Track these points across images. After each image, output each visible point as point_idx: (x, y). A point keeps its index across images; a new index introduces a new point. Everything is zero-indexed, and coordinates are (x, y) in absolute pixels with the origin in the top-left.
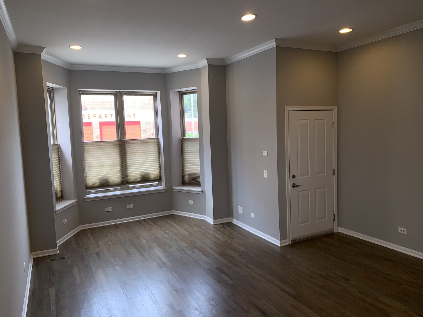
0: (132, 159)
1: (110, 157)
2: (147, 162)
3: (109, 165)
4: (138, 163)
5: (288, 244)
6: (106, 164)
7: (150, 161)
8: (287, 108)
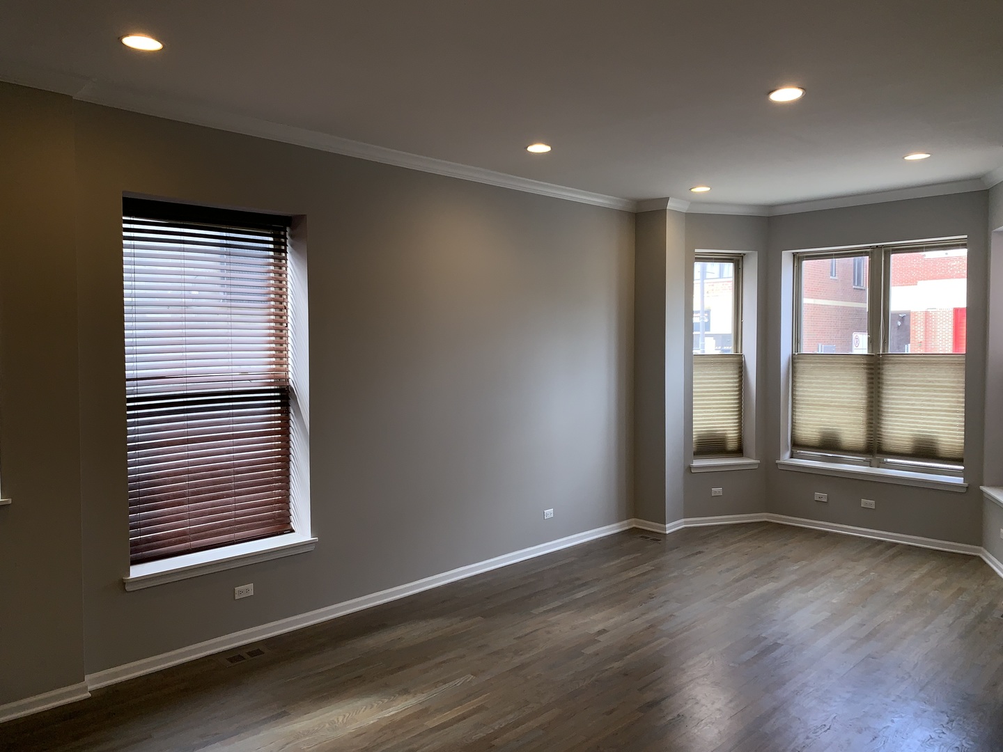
1: (846, 389)
3: (843, 407)
4: (908, 409)
7: (940, 411)
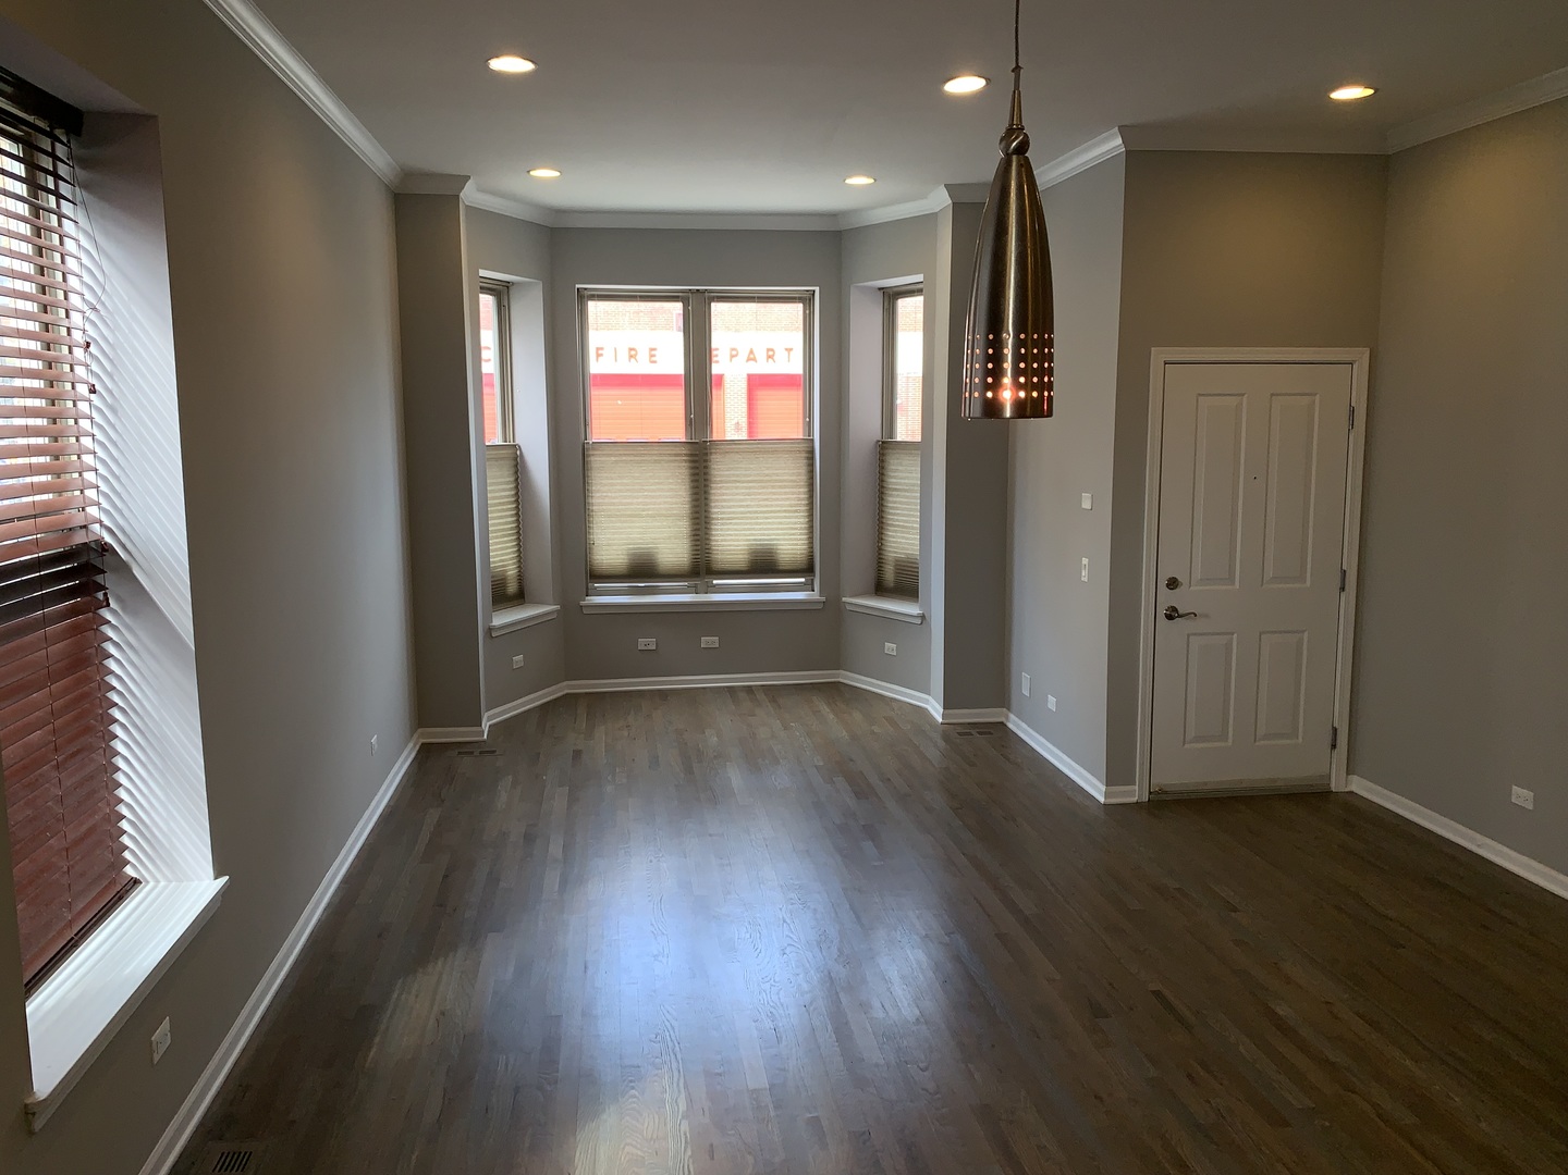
0: (725, 501)
1: (663, 490)
2: (771, 512)
3: (660, 515)
4: (742, 513)
5: (1135, 799)
6: (648, 510)
7: (779, 511)
8: (1158, 355)
